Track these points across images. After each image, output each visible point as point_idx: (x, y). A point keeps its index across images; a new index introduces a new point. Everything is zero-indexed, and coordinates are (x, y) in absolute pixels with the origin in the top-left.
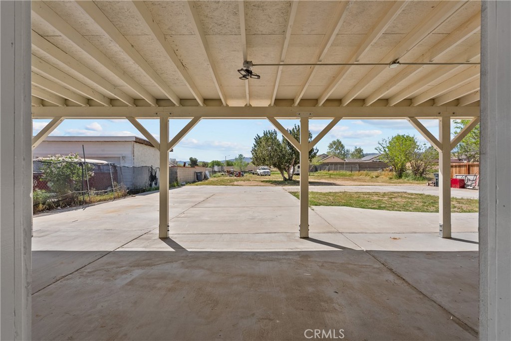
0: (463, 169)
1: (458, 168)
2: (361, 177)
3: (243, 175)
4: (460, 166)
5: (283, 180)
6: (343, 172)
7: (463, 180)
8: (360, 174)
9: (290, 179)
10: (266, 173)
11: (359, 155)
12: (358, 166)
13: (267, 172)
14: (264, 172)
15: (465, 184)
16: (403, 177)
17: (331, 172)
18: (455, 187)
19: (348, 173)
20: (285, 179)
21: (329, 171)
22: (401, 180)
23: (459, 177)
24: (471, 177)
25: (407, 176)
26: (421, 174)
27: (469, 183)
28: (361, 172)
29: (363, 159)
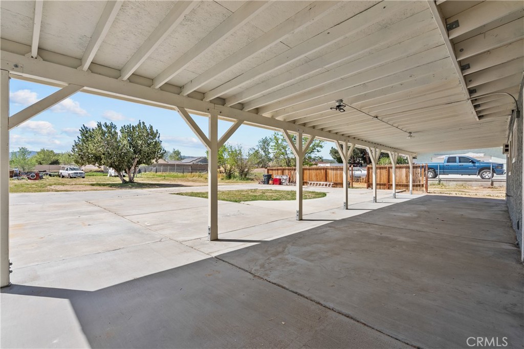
0: (280, 171)
1: (276, 171)
2: (194, 178)
3: (41, 178)
4: (278, 170)
5: (121, 182)
6: (175, 174)
7: (280, 179)
8: (192, 176)
9: (131, 181)
10: (79, 175)
11: (177, 157)
12: (190, 168)
13: (80, 173)
14: (75, 173)
15: (281, 182)
16: (232, 178)
17: (159, 173)
18: (276, 184)
19: (180, 174)
20: (125, 182)
21: (156, 172)
22: (231, 180)
23: (278, 177)
24: (285, 177)
25: (235, 177)
26: (246, 175)
27: (283, 181)
28: (193, 173)
29: (183, 161)
